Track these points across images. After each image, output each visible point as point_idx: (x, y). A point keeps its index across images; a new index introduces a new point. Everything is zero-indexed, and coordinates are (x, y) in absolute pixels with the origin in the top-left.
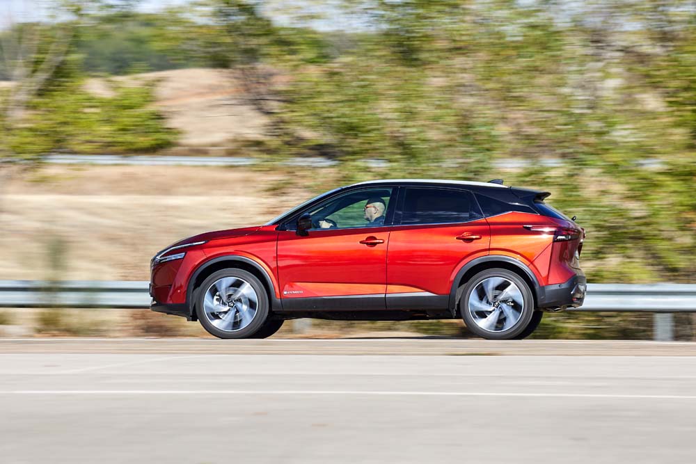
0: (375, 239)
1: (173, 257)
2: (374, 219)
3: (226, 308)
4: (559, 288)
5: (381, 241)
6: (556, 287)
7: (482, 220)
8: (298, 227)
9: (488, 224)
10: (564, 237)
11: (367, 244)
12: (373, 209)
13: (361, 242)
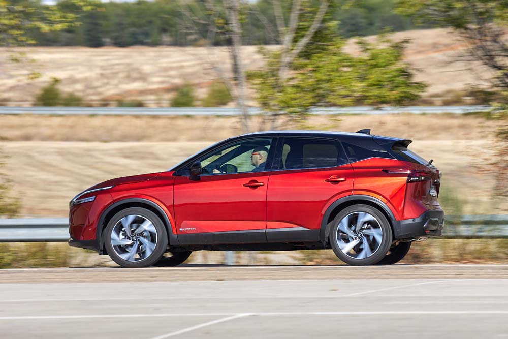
0: (257, 182)
1: (86, 200)
2: (259, 164)
3: (130, 242)
4: (413, 222)
5: (261, 184)
6: (410, 221)
7: (348, 165)
8: (191, 173)
9: (352, 168)
10: (417, 179)
11: (250, 186)
12: (258, 156)
13: (245, 185)
